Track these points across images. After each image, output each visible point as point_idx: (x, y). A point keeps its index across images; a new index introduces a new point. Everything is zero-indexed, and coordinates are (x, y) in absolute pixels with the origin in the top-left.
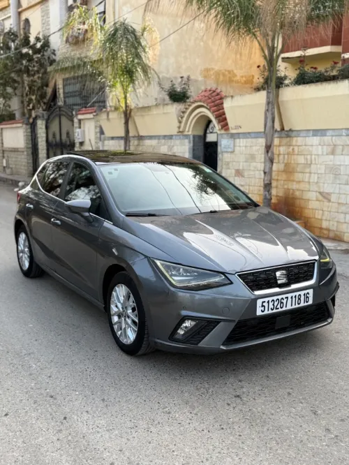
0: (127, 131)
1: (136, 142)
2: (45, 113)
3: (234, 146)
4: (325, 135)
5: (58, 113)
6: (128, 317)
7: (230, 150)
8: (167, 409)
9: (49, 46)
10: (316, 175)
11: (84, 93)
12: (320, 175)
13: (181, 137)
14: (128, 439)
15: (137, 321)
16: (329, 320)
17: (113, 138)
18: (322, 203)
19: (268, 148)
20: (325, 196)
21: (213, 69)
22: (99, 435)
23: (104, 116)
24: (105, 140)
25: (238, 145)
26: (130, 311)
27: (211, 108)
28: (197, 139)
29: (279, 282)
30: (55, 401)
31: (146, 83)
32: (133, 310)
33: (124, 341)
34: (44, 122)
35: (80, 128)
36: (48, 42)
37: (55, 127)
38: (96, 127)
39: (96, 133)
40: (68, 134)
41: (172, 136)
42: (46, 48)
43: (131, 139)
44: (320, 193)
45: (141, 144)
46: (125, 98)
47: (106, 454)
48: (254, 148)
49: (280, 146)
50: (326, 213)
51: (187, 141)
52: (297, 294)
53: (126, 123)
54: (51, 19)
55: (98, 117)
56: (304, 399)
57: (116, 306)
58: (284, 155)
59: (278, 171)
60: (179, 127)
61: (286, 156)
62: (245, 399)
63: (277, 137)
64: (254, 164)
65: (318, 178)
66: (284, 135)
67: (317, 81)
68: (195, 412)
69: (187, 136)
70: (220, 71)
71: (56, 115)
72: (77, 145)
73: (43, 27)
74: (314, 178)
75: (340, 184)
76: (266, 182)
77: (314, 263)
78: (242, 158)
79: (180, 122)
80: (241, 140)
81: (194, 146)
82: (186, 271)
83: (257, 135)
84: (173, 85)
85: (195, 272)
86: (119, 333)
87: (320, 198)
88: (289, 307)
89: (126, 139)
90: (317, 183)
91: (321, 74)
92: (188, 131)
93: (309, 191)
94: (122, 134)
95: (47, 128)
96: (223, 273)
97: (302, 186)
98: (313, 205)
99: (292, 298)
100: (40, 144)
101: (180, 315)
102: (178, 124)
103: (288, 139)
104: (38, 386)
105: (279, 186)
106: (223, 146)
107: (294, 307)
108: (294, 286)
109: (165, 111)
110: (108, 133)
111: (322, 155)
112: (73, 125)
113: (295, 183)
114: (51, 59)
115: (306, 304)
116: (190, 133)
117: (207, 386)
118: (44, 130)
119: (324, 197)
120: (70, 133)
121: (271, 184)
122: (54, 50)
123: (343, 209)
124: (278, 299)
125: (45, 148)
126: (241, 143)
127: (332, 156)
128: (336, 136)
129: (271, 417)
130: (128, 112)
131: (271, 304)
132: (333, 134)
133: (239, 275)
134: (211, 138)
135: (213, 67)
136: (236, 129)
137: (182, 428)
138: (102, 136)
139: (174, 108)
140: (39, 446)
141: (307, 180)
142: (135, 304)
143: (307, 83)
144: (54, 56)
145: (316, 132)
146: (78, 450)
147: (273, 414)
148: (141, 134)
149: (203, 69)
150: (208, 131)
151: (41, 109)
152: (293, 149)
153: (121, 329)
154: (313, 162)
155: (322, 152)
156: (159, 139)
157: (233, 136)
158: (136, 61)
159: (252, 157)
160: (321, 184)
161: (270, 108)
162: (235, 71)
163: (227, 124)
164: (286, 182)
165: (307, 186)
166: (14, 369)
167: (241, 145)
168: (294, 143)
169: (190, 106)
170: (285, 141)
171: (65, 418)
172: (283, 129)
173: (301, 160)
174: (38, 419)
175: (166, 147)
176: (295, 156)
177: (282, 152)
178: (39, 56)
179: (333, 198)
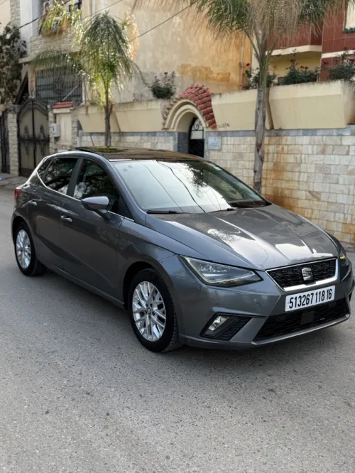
0: (108, 127)
1: (117, 138)
2: (16, 106)
3: (222, 144)
4: (316, 135)
5: (31, 106)
6: (154, 314)
7: (217, 148)
8: (206, 404)
9: (19, 37)
10: (306, 174)
11: (58, 87)
12: (309, 175)
13: (166, 134)
14: (177, 434)
15: (164, 317)
16: (347, 316)
17: (91, 134)
18: (311, 202)
19: (259, 146)
20: (315, 195)
21: (190, 65)
22: (146, 430)
23: (82, 111)
24: (83, 135)
25: (225, 143)
26: (155, 309)
27: (198, 105)
28: (182, 137)
29: (305, 278)
30: (93, 398)
31: (128, 78)
32: (160, 307)
33: (149, 338)
34: (15, 116)
35: (55, 122)
36: (19, 33)
37: (27, 120)
38: (73, 122)
39: (73, 128)
40: (42, 128)
41: (155, 133)
42: (16, 39)
43: (112, 135)
44: (310, 192)
45: (123, 140)
46: (107, 93)
47: (159, 448)
48: (242, 146)
49: (269, 144)
50: (315, 212)
51: (171, 138)
52: (321, 290)
53: (107, 118)
54: (21, 9)
55: (75, 111)
56: (336, 391)
57: (140, 304)
58: (273, 154)
59: (267, 170)
60: (164, 124)
61: (275, 155)
62: (279, 393)
63: (267, 136)
64: (242, 162)
65: (308, 177)
66: (273, 134)
67: (308, 81)
68: (234, 406)
69: (172, 134)
70: (197, 67)
71: (29, 109)
72: (52, 140)
73: (12, 17)
74: (304, 177)
75: (330, 183)
76: (256, 181)
77: (335, 260)
78: (229, 157)
79: (165, 119)
80: (229, 138)
81: (178, 143)
82: (216, 268)
83: (245, 133)
84: (157, 81)
85: (225, 269)
86: (143, 330)
87: (310, 197)
88: (314, 303)
89: (107, 134)
90: (307, 182)
91: (311, 74)
92: (173, 128)
93: (299, 190)
94: (103, 130)
95: (18, 122)
96: (253, 270)
97: (291, 185)
98: (303, 203)
99: (317, 294)
100: (10, 138)
101: (211, 311)
102: (162, 121)
103: (278, 138)
104: (72, 384)
105: (268, 185)
106: (210, 143)
107: (318, 303)
108: (319, 283)
109: (149, 107)
110: (86, 129)
111: (313, 154)
112: (48, 119)
113: (284, 182)
114: (21, 50)
115: (329, 300)
116: (175, 130)
117: (239, 381)
118: (15, 124)
119: (313, 196)
120: (45, 128)
121: (261, 182)
122: (25, 42)
123: (333, 207)
124: (304, 296)
125: (16, 142)
126: (229, 141)
127: (323, 156)
128: (327, 136)
129: (308, 409)
130: (109, 107)
131: (298, 300)
132: (324, 134)
133: (269, 272)
134: (196, 135)
135: (190, 63)
136: (224, 127)
137: (226, 422)
138: (80, 131)
139: (158, 105)
140: (90, 442)
141: (296, 179)
142: (162, 301)
143: (299, 82)
144: (24, 48)
145: (306, 132)
146: (130, 445)
147: (309, 407)
148: (123, 130)
149: (180, 65)
150: (193, 129)
151: (10, 102)
152: (283, 148)
153: (145, 326)
154: (303, 162)
155: (313, 151)
156: (142, 136)
157: (221, 134)
158: (118, 55)
159: (240, 156)
160: (311, 184)
161: (261, 106)
162: (212, 69)
163: (214, 122)
164: (274, 181)
165: (296, 184)
166: (41, 367)
167: (229, 143)
168: (284, 142)
169: (175, 102)
170: (274, 140)
171: (108, 414)
172: (272, 128)
173: (291, 159)
174: (80, 416)
175: (149, 144)
176: (285, 156)
177: (271, 152)
178: (9, 47)
179: (323, 197)
